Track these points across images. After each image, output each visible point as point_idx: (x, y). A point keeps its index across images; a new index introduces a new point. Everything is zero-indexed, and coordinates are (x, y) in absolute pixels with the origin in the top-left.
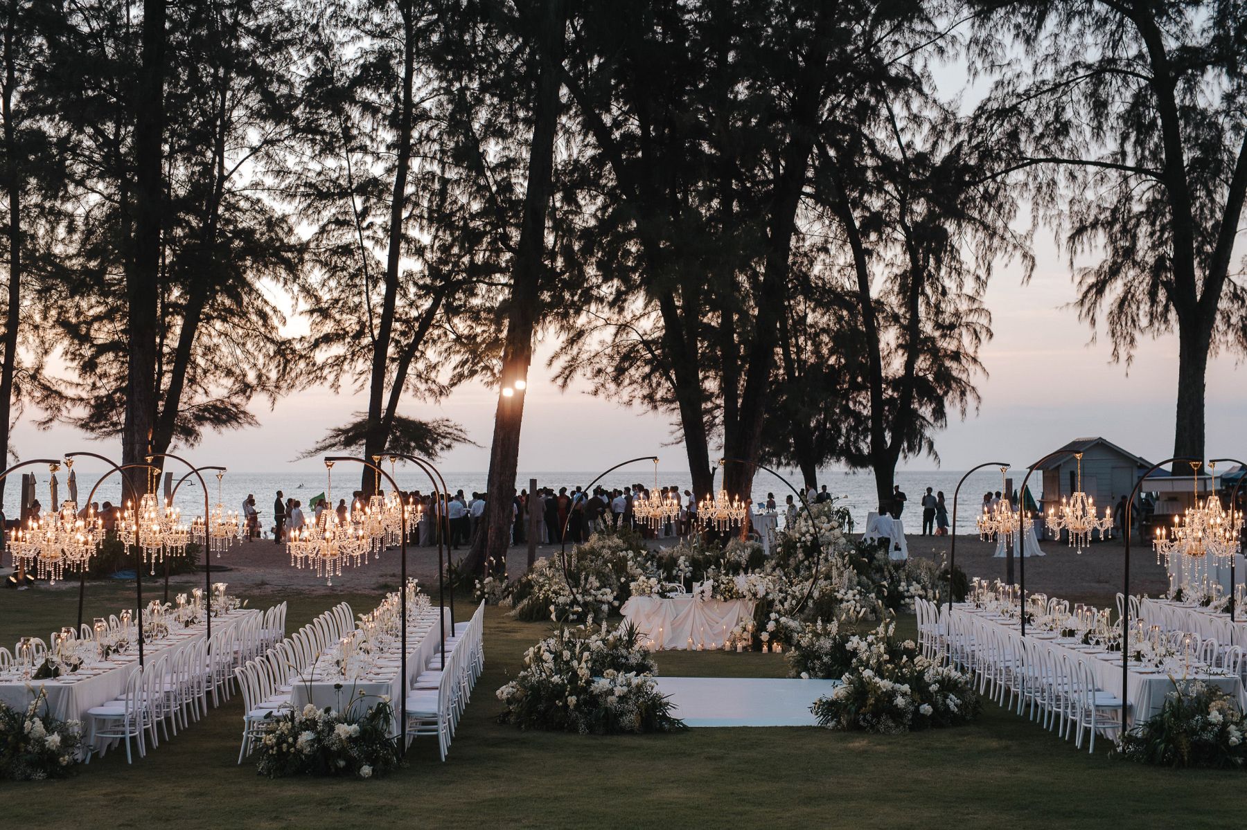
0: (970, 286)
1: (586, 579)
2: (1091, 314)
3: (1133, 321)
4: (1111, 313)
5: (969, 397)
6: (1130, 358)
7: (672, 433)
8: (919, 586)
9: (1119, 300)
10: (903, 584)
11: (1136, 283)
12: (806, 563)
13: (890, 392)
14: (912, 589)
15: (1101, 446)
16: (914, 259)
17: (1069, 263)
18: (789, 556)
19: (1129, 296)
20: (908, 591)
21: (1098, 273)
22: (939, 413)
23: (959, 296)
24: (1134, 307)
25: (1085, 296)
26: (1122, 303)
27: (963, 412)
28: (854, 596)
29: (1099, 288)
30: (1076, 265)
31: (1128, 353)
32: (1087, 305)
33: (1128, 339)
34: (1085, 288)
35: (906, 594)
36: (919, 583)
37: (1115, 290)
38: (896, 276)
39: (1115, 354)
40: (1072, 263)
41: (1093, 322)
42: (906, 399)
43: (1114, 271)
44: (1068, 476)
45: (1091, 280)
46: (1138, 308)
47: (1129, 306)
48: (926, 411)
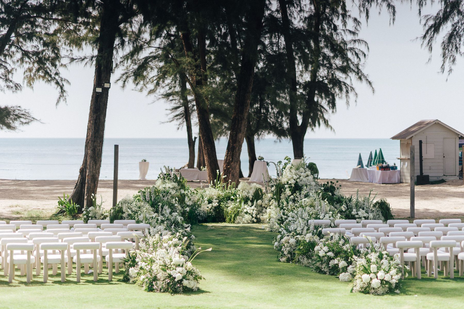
0: (351, 25)
1: (162, 208)
2: (430, 44)
3: (457, 48)
4: (443, 42)
5: (351, 94)
6: (451, 70)
7: (167, 115)
8: (364, 211)
9: (448, 35)
10: (354, 210)
11: (460, 24)
12: (292, 197)
13: (301, 91)
14: (360, 213)
15: (437, 124)
16: (317, 9)
17: (418, 12)
18: (280, 193)
19: (455, 33)
20: (357, 214)
21: (436, 18)
22: (333, 104)
23: (344, 30)
24: (458, 39)
25: (427, 32)
26: (451, 36)
27: (348, 103)
28: (330, 217)
29: (436, 28)
30: (423, 13)
31: (451, 67)
32: (428, 38)
33: (452, 59)
34: (427, 28)
35: (357, 216)
36: (363, 209)
37: (446, 29)
38: (306, 18)
39: (443, 67)
40: (420, 12)
41: (431, 49)
42: (311, 95)
43: (445, 17)
44: (418, 143)
45: (431, 23)
46: (460, 40)
47: (455, 38)
48: (324, 103)
